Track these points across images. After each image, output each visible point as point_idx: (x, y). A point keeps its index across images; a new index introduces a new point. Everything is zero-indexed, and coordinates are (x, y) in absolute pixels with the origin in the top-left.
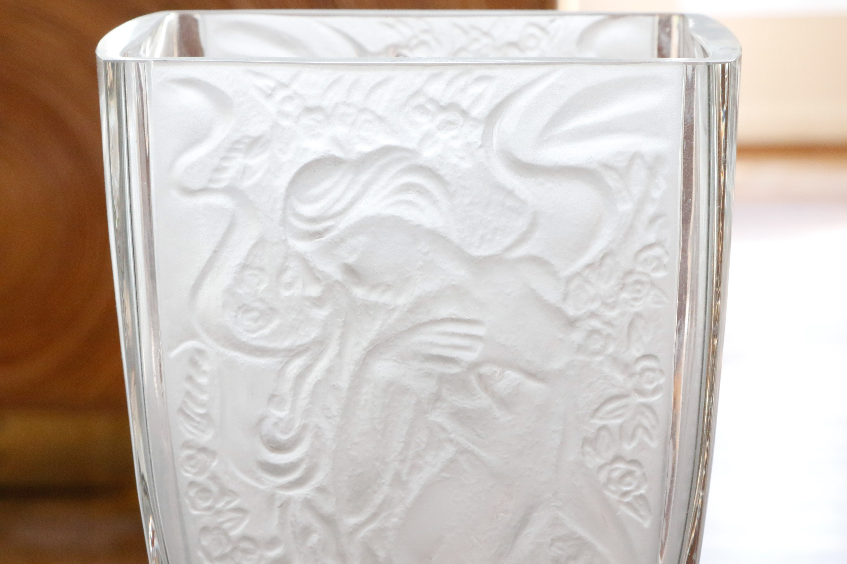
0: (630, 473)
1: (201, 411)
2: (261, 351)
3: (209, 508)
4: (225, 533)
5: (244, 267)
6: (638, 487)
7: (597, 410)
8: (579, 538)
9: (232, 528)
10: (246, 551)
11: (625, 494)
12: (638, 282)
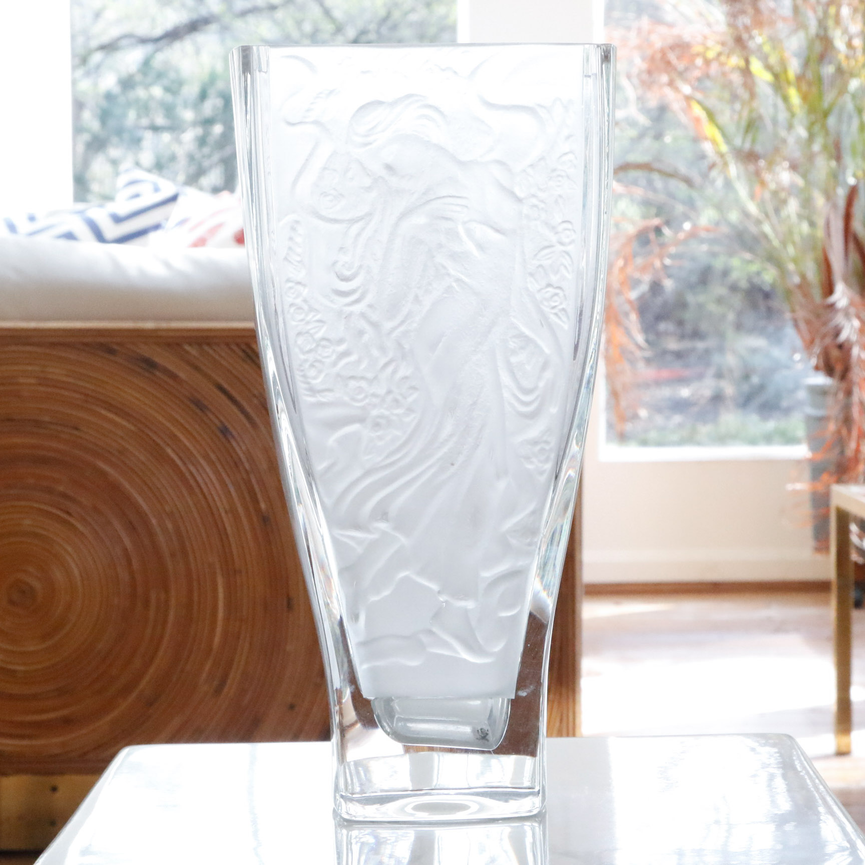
0: (556, 294)
1: (299, 259)
2: (335, 221)
3: (302, 320)
4: (312, 336)
5: (325, 169)
6: (561, 303)
7: (536, 255)
8: (526, 337)
9: (316, 332)
10: (324, 347)
11: (554, 308)
12: (559, 176)
